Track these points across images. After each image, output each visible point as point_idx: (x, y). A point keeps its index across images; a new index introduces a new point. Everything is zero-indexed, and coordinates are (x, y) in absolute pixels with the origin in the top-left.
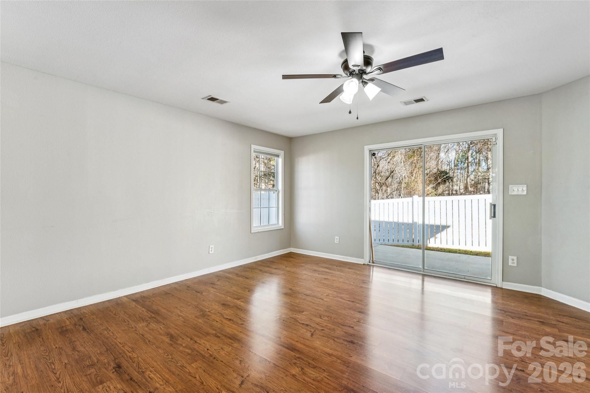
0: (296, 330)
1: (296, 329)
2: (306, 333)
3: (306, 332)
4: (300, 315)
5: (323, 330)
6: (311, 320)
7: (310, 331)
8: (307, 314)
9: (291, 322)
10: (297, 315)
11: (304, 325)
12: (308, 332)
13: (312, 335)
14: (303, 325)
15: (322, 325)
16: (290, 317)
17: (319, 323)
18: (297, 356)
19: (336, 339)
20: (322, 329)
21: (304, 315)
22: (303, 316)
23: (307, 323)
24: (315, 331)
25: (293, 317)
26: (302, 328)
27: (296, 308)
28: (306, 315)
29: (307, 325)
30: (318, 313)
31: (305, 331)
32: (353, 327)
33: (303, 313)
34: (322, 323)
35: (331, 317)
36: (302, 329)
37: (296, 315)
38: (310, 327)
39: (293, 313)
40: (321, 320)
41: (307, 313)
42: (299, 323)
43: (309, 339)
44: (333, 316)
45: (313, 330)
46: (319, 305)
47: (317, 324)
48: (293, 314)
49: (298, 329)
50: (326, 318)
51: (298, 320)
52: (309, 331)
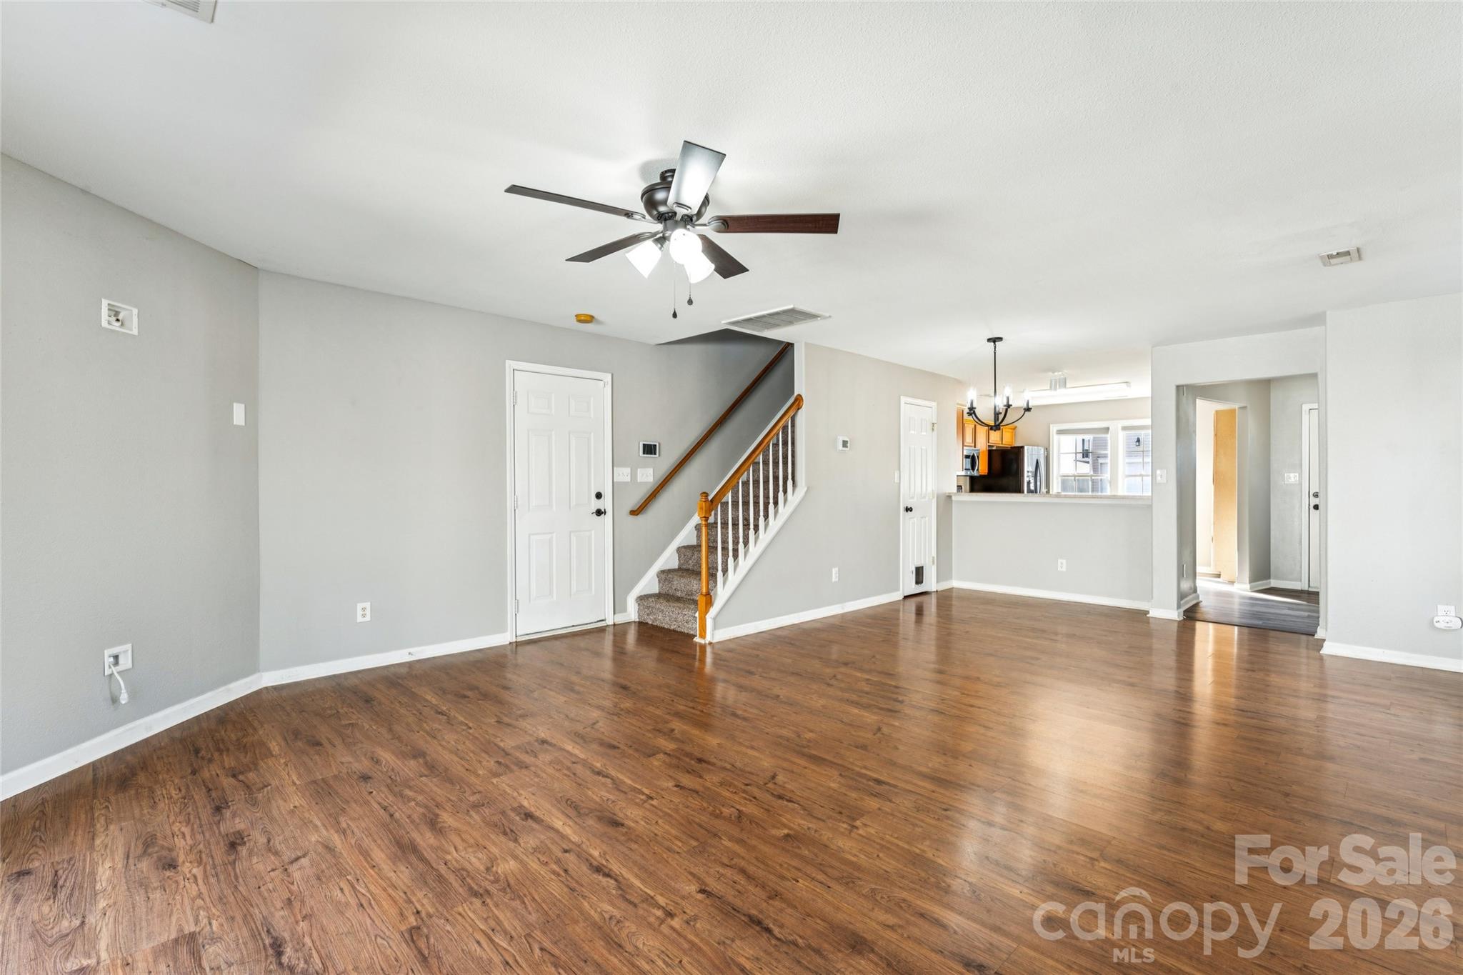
0: (809, 789)
1: (809, 791)
2: (786, 780)
3: (785, 783)
4: (796, 827)
5: (747, 785)
6: (769, 811)
7: (775, 784)
8: (774, 827)
9: (821, 806)
10: (806, 828)
11: (788, 798)
12: (781, 783)
13: (773, 777)
14: (791, 798)
15: (744, 795)
16: (824, 821)
17: (751, 801)
18: (806, 750)
19: (729, 766)
20: (749, 787)
21: (785, 826)
22: (786, 822)
23: (780, 801)
24: (766, 784)
25: (814, 821)
26: (793, 791)
27: (807, 852)
28: (779, 825)
29: (780, 797)
30: (742, 830)
31: (787, 786)
32: (676, 786)
33: (786, 831)
34: (742, 801)
35: (712, 814)
36: (793, 789)
37: (809, 828)
38: (775, 793)
39: (816, 835)
40: (742, 808)
41: (775, 832)
42: (802, 803)
43: (781, 770)
44: (703, 818)
45: (770, 785)
46: (726, 861)
47: (755, 798)
48: (816, 831)
49: (804, 791)
50: (726, 811)
51: (802, 812)
52: (780, 786)
